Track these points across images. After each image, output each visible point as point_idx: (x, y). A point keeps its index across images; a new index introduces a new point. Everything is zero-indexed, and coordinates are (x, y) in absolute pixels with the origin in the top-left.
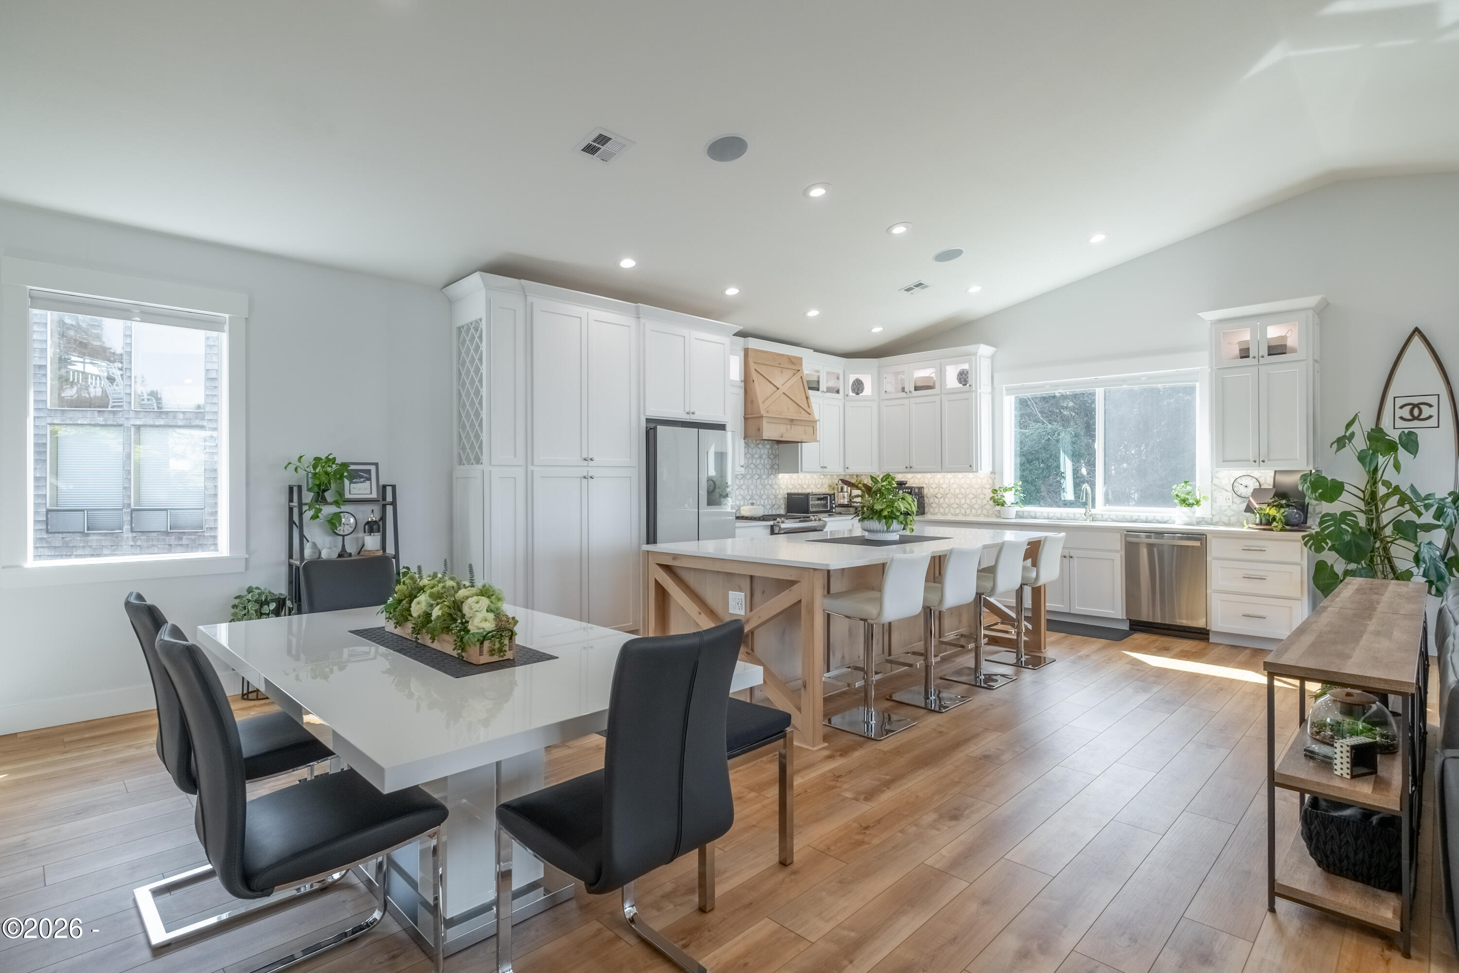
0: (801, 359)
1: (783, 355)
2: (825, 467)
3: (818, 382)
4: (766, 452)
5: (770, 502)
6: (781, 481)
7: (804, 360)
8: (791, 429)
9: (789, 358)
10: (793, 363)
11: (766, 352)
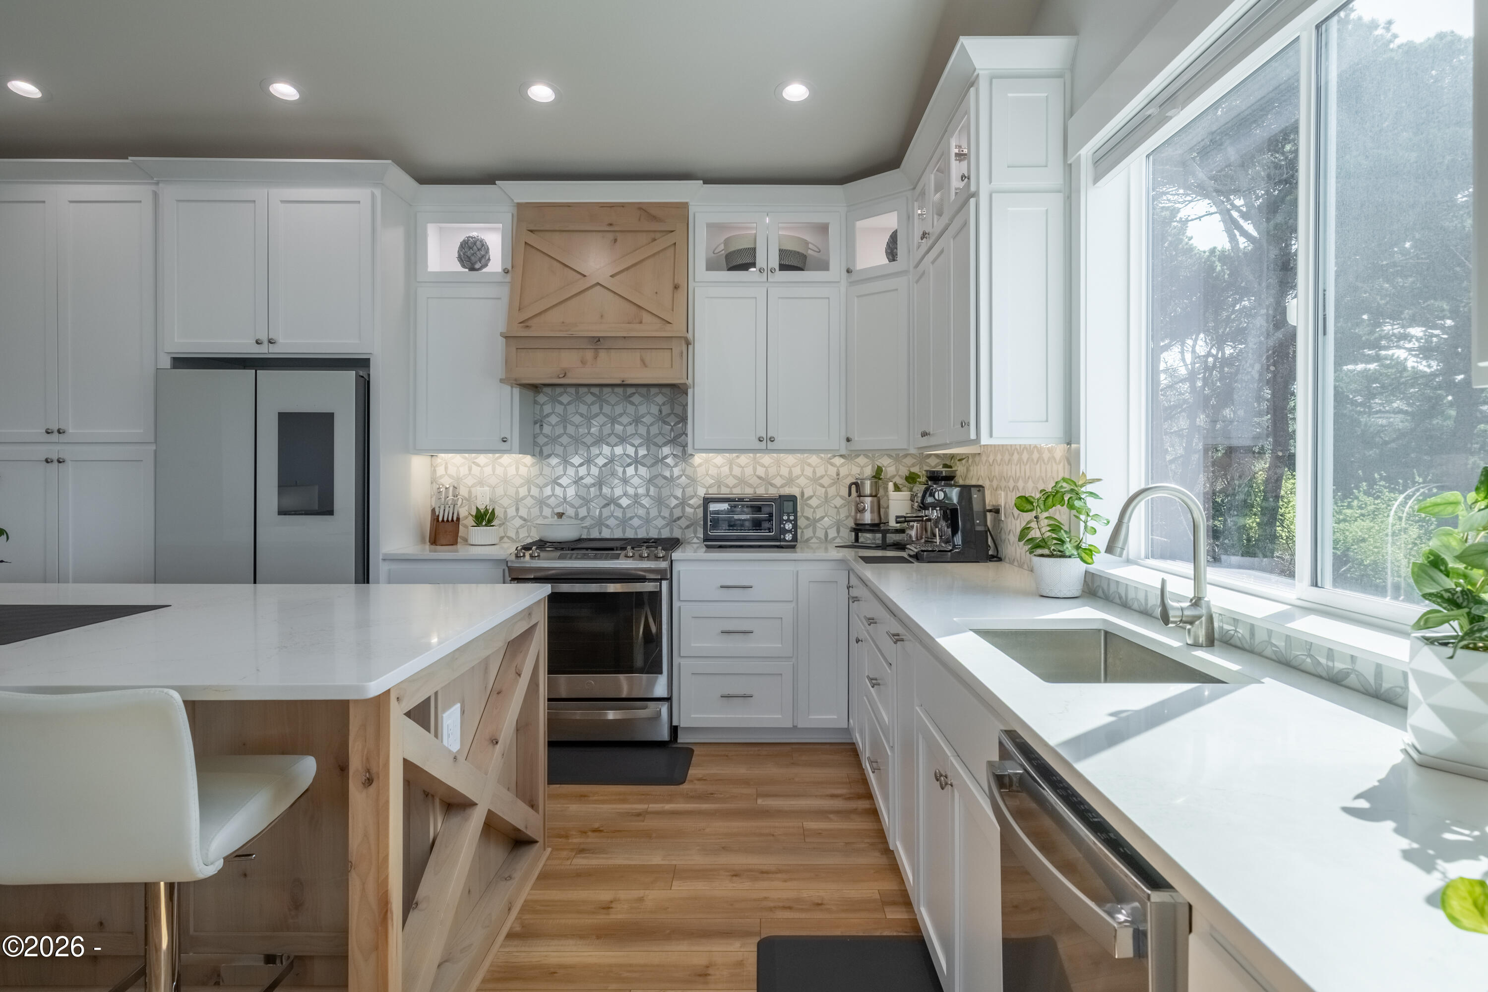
0: (684, 206)
1: (622, 205)
2: (772, 440)
3: (755, 249)
4: (655, 410)
5: (666, 513)
6: (701, 471)
7: (692, 210)
8: (596, 358)
9: (640, 209)
10: (654, 218)
11: (568, 205)
